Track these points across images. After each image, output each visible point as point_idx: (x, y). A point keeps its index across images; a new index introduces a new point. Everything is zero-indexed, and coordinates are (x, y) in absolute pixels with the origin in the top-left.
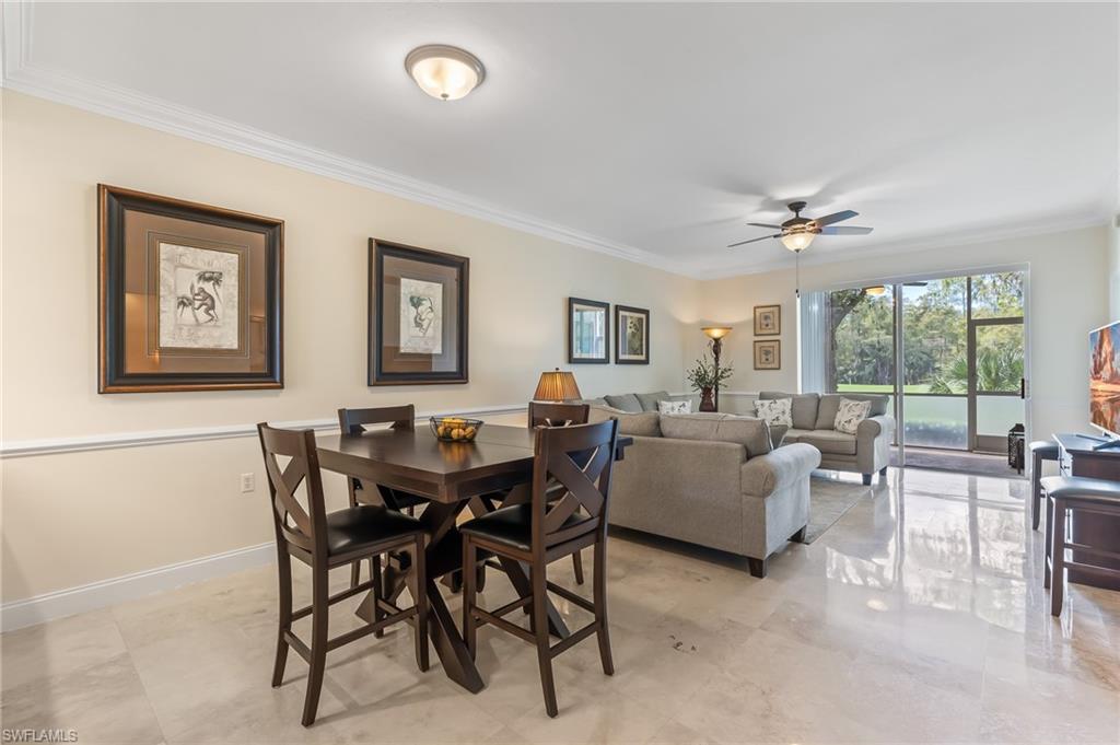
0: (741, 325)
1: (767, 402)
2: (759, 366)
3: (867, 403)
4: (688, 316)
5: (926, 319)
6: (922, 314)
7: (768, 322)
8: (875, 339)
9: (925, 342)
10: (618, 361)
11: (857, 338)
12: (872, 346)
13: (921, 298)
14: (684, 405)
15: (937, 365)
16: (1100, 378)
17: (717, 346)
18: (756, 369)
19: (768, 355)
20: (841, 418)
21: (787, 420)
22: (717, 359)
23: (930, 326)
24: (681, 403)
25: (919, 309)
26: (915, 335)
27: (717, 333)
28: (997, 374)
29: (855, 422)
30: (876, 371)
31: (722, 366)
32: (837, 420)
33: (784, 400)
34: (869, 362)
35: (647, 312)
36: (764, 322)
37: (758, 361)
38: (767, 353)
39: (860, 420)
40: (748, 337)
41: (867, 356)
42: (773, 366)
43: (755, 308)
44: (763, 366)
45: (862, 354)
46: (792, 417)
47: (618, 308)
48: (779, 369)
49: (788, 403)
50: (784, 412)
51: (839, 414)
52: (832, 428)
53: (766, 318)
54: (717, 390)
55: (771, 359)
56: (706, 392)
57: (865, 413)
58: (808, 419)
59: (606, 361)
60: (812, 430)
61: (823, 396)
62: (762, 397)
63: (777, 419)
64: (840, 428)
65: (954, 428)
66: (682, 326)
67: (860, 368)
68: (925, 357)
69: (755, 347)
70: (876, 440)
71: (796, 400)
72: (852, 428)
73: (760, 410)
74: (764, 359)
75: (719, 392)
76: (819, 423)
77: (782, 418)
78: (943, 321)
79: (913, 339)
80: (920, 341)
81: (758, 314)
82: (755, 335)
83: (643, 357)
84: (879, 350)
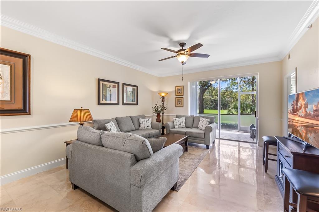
0: (171, 92)
1: (177, 119)
2: (177, 106)
3: (208, 119)
4: (155, 89)
5: (226, 94)
6: (226, 92)
7: (180, 91)
8: (215, 98)
9: (226, 99)
10: (123, 104)
11: (210, 98)
12: (214, 100)
13: (225, 88)
14: (148, 120)
15: (229, 105)
16: (297, 115)
17: (163, 99)
18: (176, 107)
19: (180, 103)
20: (200, 124)
21: (184, 124)
22: (163, 104)
23: (227, 95)
24: (147, 119)
25: (225, 91)
26: (224, 97)
27: (163, 95)
28: (244, 108)
29: (205, 126)
30: (215, 106)
31: (165, 106)
32: (199, 125)
33: (183, 118)
34: (213, 104)
35: (137, 87)
36: (179, 91)
37: (177, 105)
38: (179, 101)
39: (206, 125)
40: (173, 96)
41: (213, 102)
42: (181, 106)
43: (176, 87)
44: (179, 106)
45: (212, 102)
46: (185, 124)
47: (124, 84)
48: (183, 107)
49: (184, 119)
50: (182, 122)
51: (200, 123)
52: (198, 128)
53: (179, 90)
54: (163, 114)
55: (180, 104)
56: (158, 115)
57: (208, 123)
58: (190, 124)
59: (118, 104)
60: (191, 128)
61: (195, 117)
62: (177, 116)
63: (180, 124)
64: (200, 128)
65: (234, 124)
66: (153, 92)
67: (211, 105)
68: (226, 103)
69: (176, 99)
70: (211, 133)
71: (187, 118)
72: (203, 128)
73: (175, 121)
74: (178, 104)
75: (164, 114)
76: (194, 126)
77: (182, 124)
78: (230, 94)
79: (224, 98)
80: (225, 99)
81: (177, 89)
82: (176, 96)
83: (136, 103)
84: (216, 101)
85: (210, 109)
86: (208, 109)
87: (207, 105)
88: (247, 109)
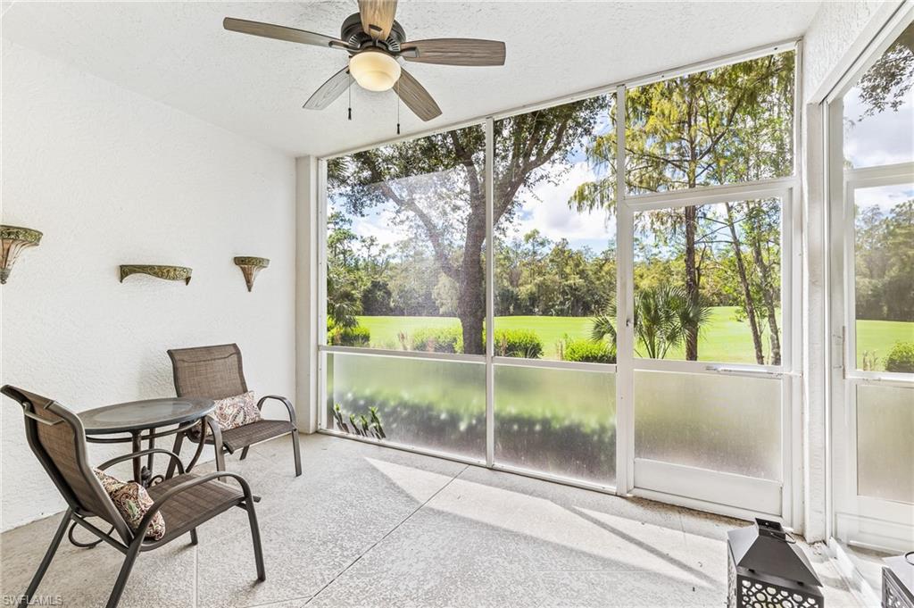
5: (606, 269)
6: (604, 264)
8: (572, 282)
11: (560, 280)
12: (570, 287)
23: (606, 274)
26: (598, 279)
28: (656, 311)
30: (573, 306)
34: (569, 299)
41: (567, 294)
67: (562, 303)
79: (598, 282)
84: (575, 290)
85: (558, 315)
86: (552, 315)
87: (550, 303)
88: (669, 318)
